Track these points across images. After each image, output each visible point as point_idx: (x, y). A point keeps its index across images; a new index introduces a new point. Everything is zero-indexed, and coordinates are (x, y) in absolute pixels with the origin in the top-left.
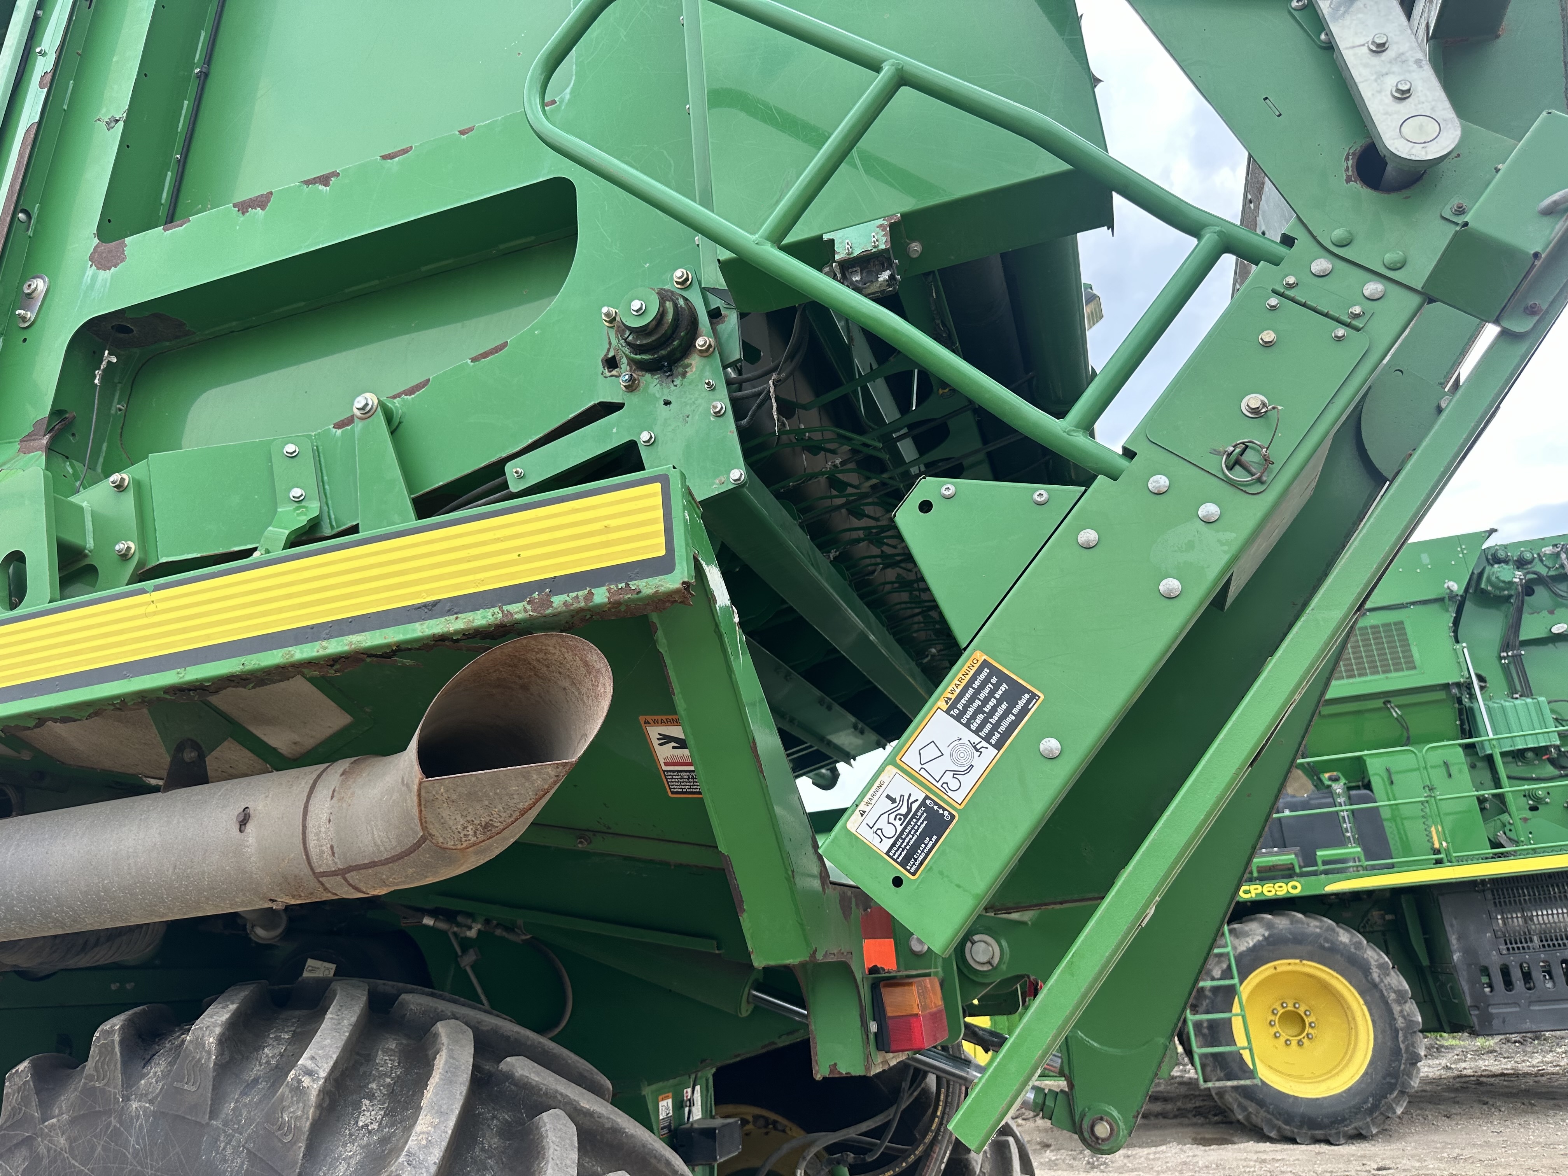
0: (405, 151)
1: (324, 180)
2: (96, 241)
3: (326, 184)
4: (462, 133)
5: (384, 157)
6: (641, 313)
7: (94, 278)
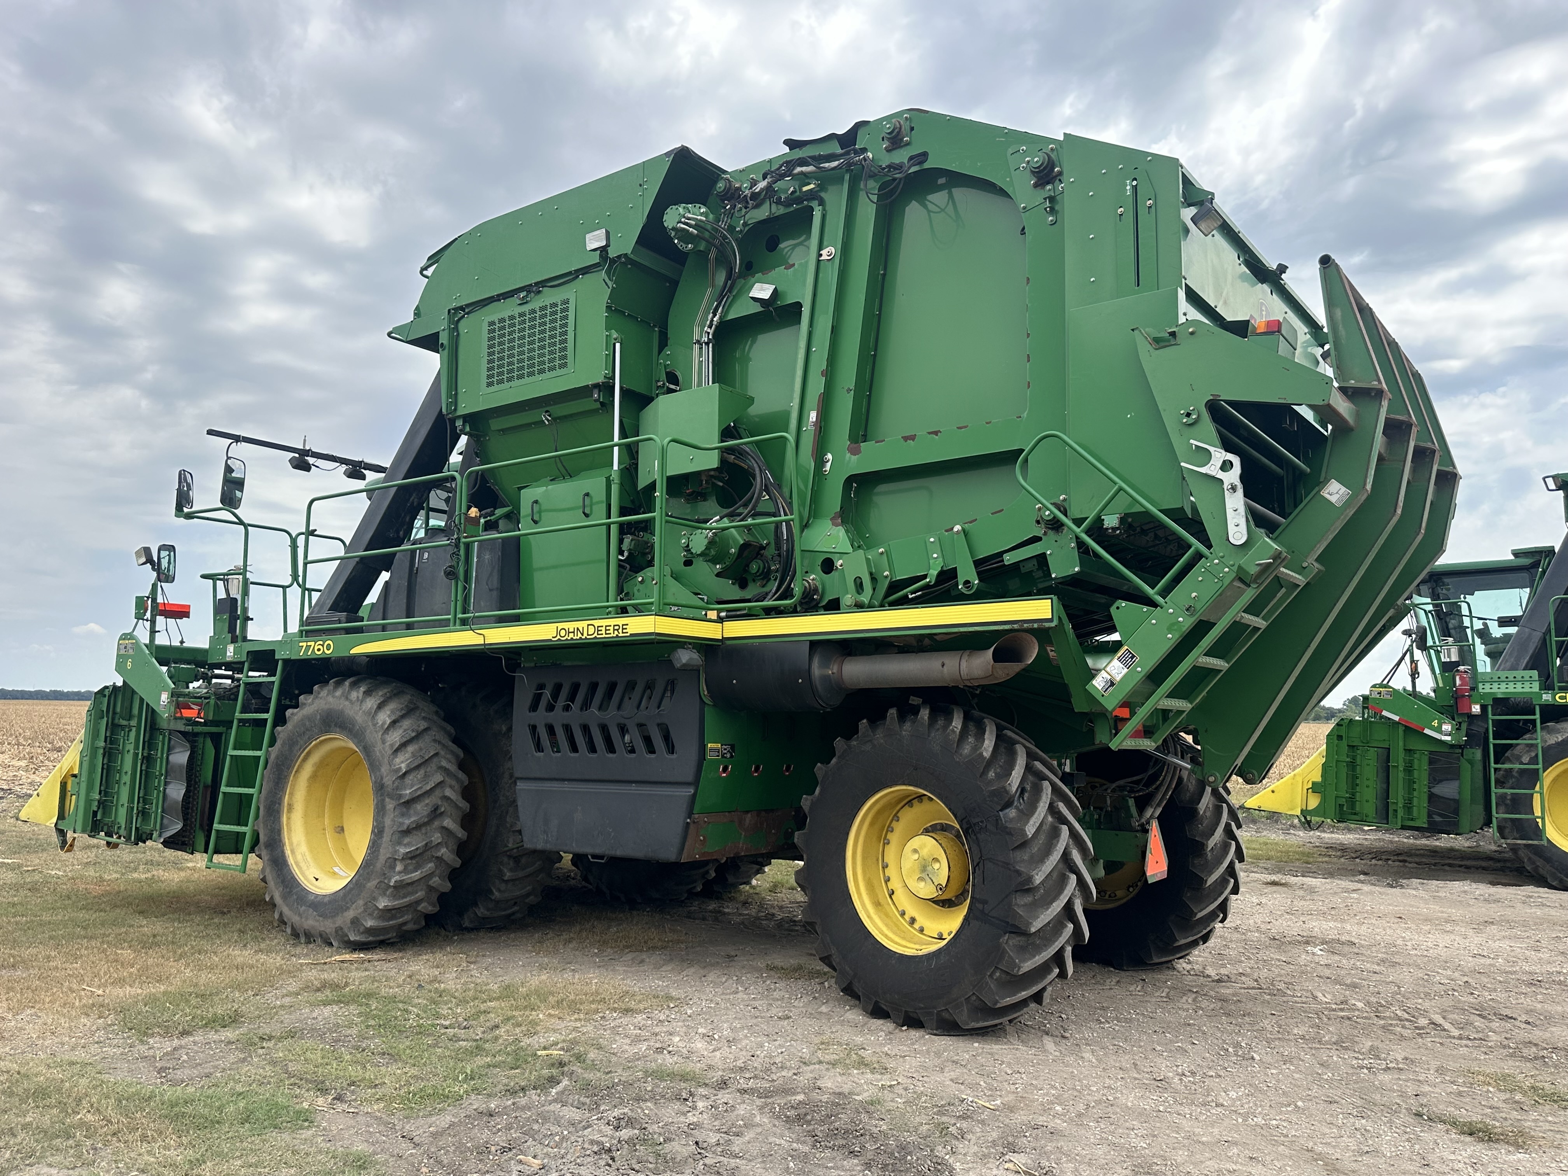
0: (966, 427)
1: (936, 433)
2: (849, 443)
3: (937, 435)
4: (987, 423)
5: (958, 428)
6: (1049, 515)
7: (850, 458)
